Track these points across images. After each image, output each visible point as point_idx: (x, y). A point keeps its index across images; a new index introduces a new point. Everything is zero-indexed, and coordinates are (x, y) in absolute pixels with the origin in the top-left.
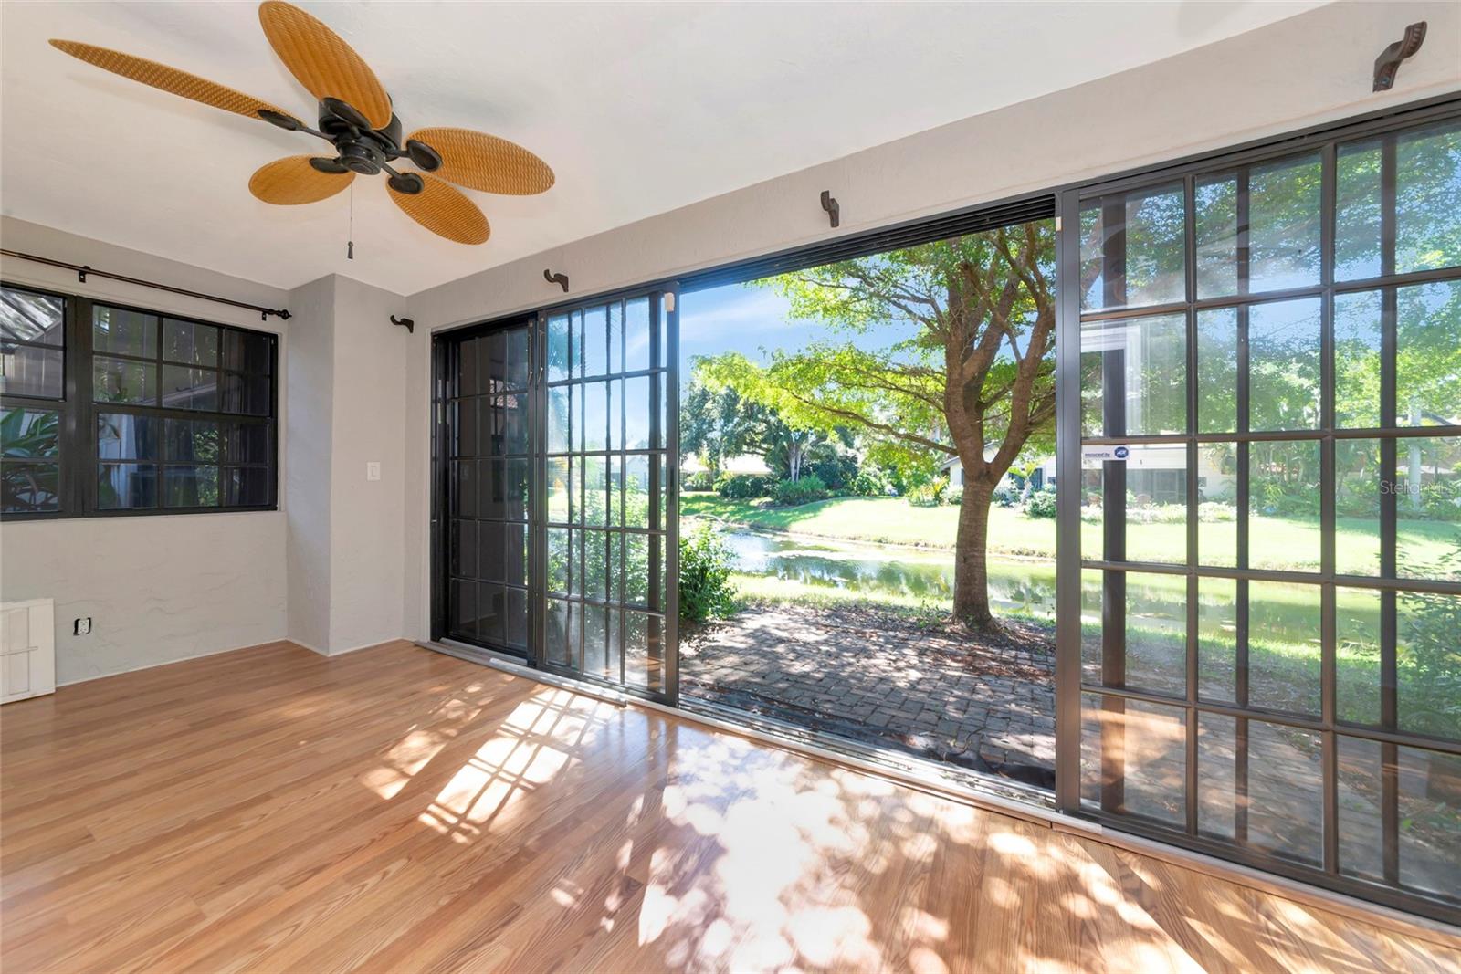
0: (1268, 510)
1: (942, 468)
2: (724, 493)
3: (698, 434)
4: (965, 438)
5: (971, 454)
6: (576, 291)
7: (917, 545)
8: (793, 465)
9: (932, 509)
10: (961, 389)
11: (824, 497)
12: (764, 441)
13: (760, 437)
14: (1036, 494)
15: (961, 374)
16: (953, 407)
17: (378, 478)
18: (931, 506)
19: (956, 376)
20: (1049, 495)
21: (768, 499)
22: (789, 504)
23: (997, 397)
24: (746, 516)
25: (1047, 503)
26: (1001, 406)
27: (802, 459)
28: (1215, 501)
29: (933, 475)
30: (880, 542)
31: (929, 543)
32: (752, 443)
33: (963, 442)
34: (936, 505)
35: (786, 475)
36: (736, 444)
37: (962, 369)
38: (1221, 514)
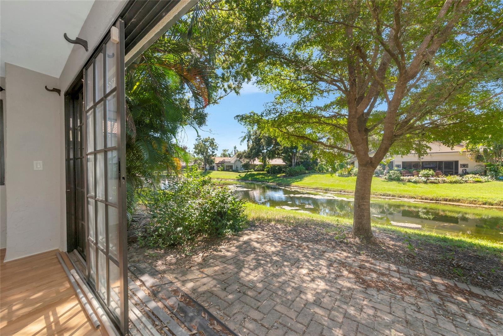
0: (501, 178)
1: (351, 162)
2: (268, 172)
3: (258, 151)
4: (358, 145)
5: (362, 153)
8: (293, 162)
9: (346, 178)
11: (305, 173)
12: (282, 153)
13: (281, 152)
14: (391, 172)
15: (356, 112)
16: (352, 129)
17: (41, 169)
19: (353, 113)
20: (396, 172)
21: (284, 174)
22: (292, 176)
24: (275, 180)
25: (395, 175)
27: (297, 159)
28: (473, 174)
29: (347, 165)
30: (326, 190)
32: (278, 154)
33: (358, 147)
34: (349, 176)
35: (291, 165)
36: (272, 155)
37: (357, 109)
38: (476, 179)
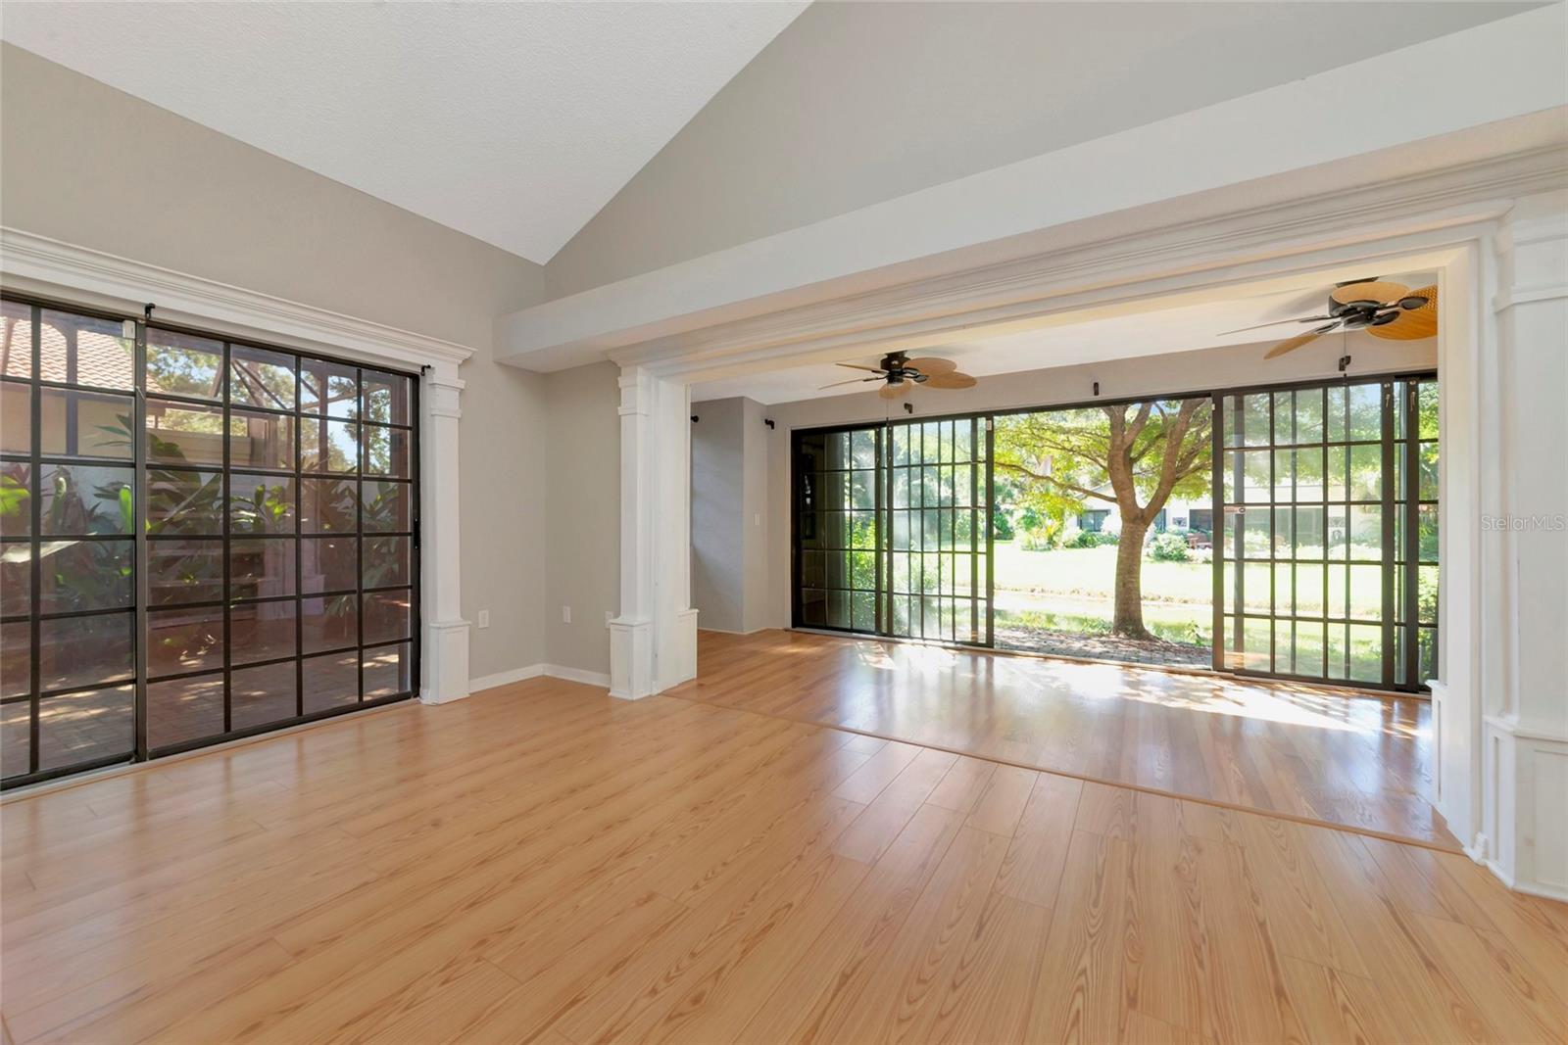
4: (1123, 489)
5: (1129, 502)
6: (916, 414)
7: (1032, 591)
9: (1045, 553)
10: (1122, 453)
14: (1160, 537)
15: (1123, 441)
16: (1115, 466)
18: (1045, 550)
19: (1118, 443)
20: (1175, 537)
23: (1142, 454)
25: (1172, 546)
26: (1145, 462)
31: (1046, 589)
34: (1049, 549)
37: (1123, 437)
